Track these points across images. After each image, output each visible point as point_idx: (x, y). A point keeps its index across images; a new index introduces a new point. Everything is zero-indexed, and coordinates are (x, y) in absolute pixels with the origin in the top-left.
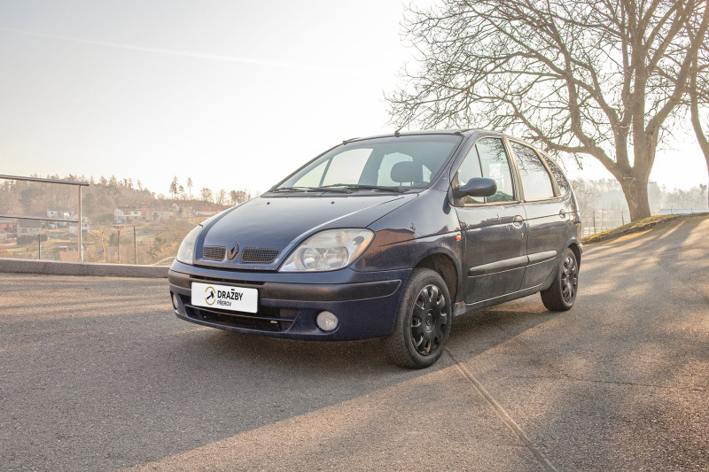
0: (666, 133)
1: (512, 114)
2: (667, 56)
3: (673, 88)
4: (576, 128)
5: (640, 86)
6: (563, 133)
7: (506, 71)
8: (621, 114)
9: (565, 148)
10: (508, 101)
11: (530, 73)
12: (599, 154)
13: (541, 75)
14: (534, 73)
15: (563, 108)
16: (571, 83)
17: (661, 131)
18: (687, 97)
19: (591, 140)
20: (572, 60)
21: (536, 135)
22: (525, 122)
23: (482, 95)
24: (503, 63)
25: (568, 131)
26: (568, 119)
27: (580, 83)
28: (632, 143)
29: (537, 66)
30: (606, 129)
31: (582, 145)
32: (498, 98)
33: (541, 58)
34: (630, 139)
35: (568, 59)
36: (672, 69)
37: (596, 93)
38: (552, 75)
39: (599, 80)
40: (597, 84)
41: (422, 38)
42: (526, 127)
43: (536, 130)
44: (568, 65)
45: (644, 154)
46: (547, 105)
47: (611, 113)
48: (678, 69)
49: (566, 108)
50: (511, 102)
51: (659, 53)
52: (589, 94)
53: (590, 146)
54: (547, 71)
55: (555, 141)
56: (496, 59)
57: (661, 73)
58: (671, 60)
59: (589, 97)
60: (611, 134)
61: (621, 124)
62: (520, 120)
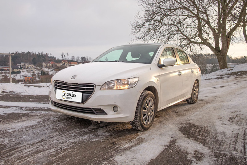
0: (234, 37)
1: (177, 30)
2: (234, 9)
3: (237, 21)
4: (200, 36)
5: (225, 20)
6: (195, 37)
7: (175, 15)
8: (217, 30)
9: (196, 43)
10: (175, 26)
11: (184, 16)
12: (209, 45)
13: (188, 16)
14: (185, 16)
15: (195, 28)
16: (199, 19)
17: (232, 36)
18: (242, 24)
19: (206, 40)
20: (199, 10)
21: (185, 37)
22: (182, 33)
23: (166, 23)
24: (174, 11)
25: (197, 36)
26: (197, 32)
27: (202, 19)
28: (221, 40)
29: (186, 13)
30: (211, 35)
31: (202, 42)
32: (172, 24)
33: (188, 10)
34: (220, 39)
35: (198, 10)
36: (236, 14)
37: (208, 23)
38: (192, 16)
39: (209, 18)
40: (208, 19)
41: (144, 2)
42: (182, 35)
43: (185, 36)
44: (198, 12)
45: (225, 45)
46: (190, 27)
47: (213, 29)
48: (238, 14)
49: (196, 28)
50: (176, 26)
51: (232, 8)
52: (205, 23)
53: (205, 42)
54: (190, 15)
55: (193, 40)
56: (171, 10)
57: (232, 16)
58: (236, 11)
59: (206, 24)
60: (213, 37)
61: (217, 33)
62: (180, 32)
